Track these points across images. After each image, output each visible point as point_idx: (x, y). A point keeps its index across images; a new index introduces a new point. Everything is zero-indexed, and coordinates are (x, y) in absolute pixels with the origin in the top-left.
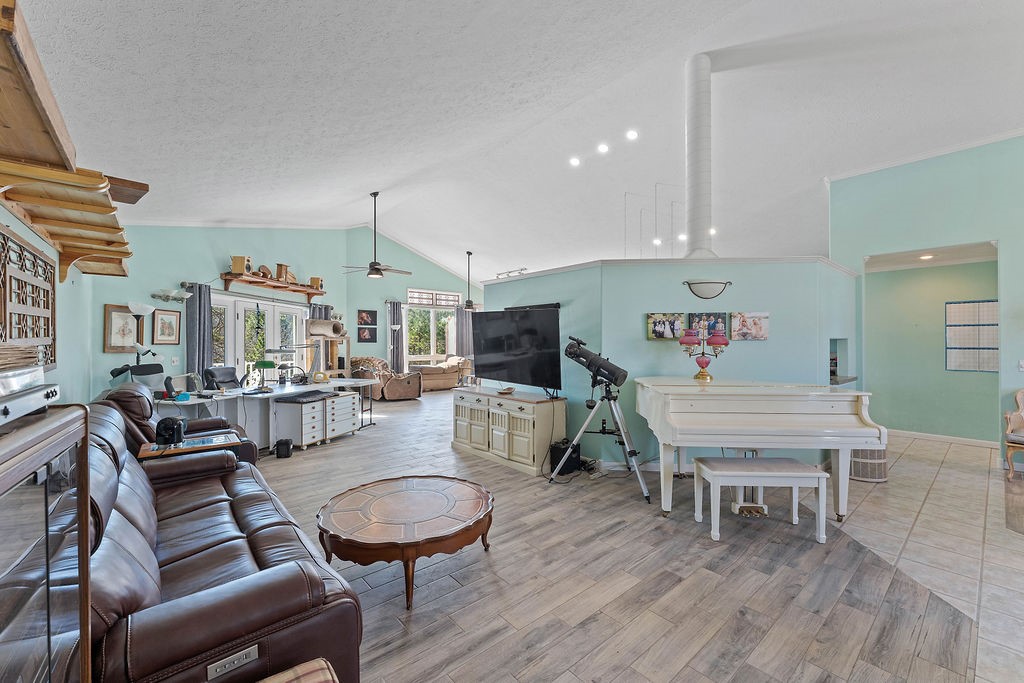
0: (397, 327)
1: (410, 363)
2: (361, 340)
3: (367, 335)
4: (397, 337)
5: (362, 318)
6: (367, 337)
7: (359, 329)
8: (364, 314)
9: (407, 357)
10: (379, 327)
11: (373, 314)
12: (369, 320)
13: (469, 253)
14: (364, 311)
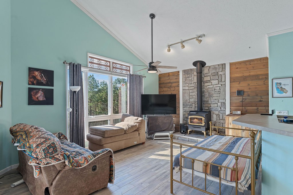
0: (77, 89)
1: (90, 123)
2: (31, 101)
3: (40, 96)
4: (76, 98)
5: (34, 77)
6: (41, 99)
7: (30, 90)
8: (37, 73)
9: (87, 118)
10: (57, 88)
11: (49, 75)
12: (44, 80)
13: (152, 16)
14: (37, 70)
